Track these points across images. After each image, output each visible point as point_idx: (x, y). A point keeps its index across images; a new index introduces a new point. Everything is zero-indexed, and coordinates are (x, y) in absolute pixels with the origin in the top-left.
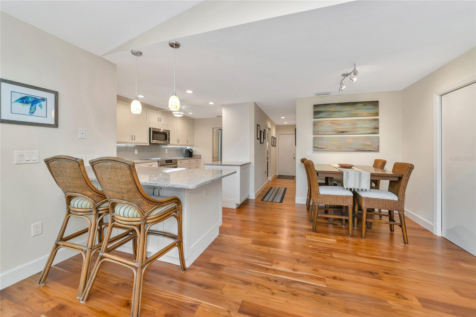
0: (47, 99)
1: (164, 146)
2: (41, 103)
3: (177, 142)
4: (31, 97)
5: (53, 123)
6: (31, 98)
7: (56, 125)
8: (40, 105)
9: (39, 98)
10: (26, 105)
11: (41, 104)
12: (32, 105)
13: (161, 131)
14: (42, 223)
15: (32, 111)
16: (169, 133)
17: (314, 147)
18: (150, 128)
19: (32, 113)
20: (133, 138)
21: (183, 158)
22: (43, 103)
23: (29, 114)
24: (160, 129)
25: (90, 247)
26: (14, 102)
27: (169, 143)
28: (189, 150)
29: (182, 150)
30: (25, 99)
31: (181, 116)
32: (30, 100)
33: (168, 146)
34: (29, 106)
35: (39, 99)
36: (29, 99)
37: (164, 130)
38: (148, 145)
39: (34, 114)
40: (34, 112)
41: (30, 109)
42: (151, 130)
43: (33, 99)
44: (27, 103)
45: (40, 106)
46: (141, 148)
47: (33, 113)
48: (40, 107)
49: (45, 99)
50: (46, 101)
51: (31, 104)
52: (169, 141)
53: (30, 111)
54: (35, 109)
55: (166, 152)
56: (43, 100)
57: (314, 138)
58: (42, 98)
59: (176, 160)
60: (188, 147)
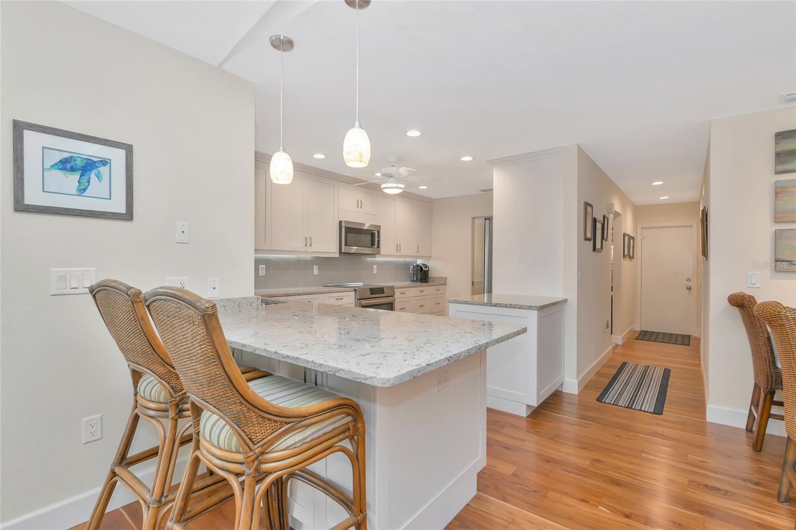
0: (110, 160)
1: (369, 259)
2: (99, 169)
3: (395, 250)
4: (79, 157)
5: (122, 210)
6: (80, 160)
7: (128, 216)
8: (98, 174)
9: (96, 160)
10: (70, 174)
11: (99, 171)
12: (82, 175)
13: (366, 228)
14: (102, 416)
15: (83, 187)
16: (378, 232)
17: (777, 261)
18: (340, 222)
19: (82, 191)
20: (308, 242)
21: (408, 283)
22: (103, 170)
23: (77, 194)
24: (364, 224)
25: (158, 499)
26: (49, 169)
27: (379, 253)
28: (421, 267)
29: (406, 266)
30: (70, 162)
31: (401, 191)
32: (79, 163)
33: (378, 259)
34: (76, 176)
35: (95, 162)
36: (77, 162)
37: (372, 226)
38: (337, 256)
39: (85, 193)
40: (87, 188)
41: (79, 182)
42: (343, 225)
43: (85, 162)
44: (73, 169)
45: (99, 176)
46: (324, 262)
47: (85, 190)
48: (98, 178)
49: (106, 162)
50: (109, 165)
51: (81, 172)
52: (378, 247)
53: (79, 186)
54: (89, 182)
55: (375, 271)
56: (104, 162)
57: (778, 235)
58: (101, 159)
59: (392, 288)
60: (418, 260)
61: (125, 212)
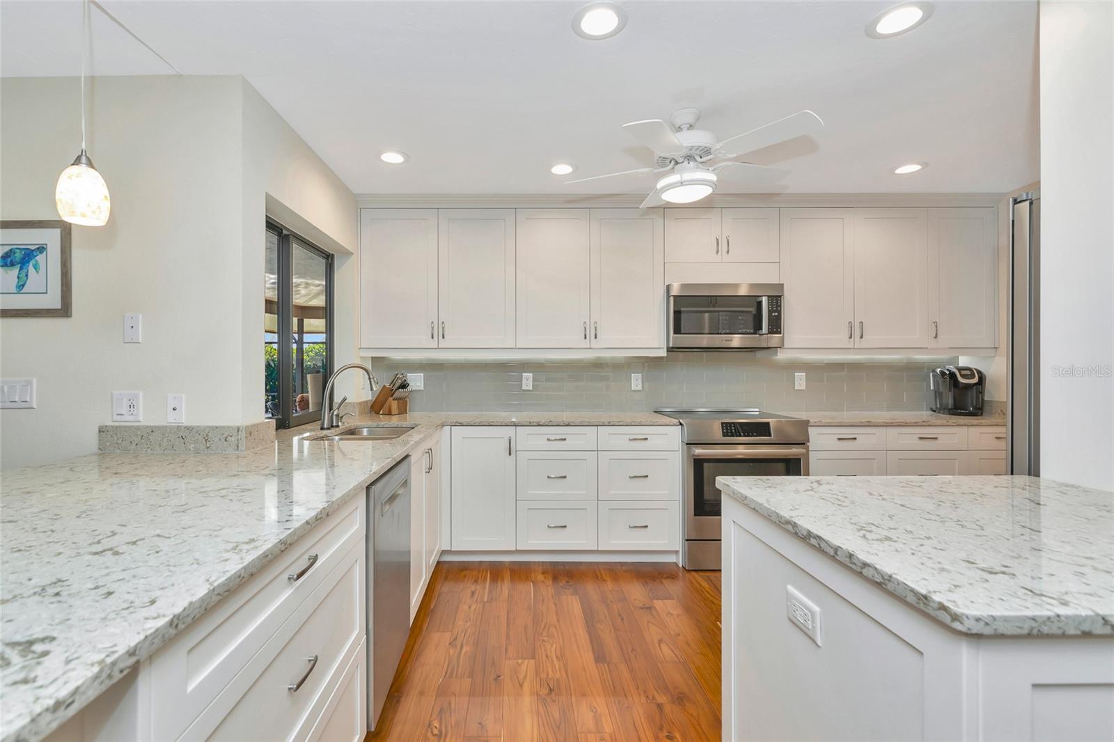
2: (36, 258)
3: (844, 335)
4: (18, 248)
5: (57, 305)
6: (18, 251)
7: (65, 311)
8: (36, 265)
9: (33, 248)
10: (10, 270)
11: (36, 261)
12: (21, 269)
13: (741, 291)
15: (22, 283)
16: (777, 299)
18: (669, 288)
19: (21, 286)
20: (590, 330)
23: (16, 292)
24: (736, 286)
27: (783, 343)
28: (952, 375)
29: (913, 371)
30: (9, 256)
31: (706, 191)
32: (18, 255)
33: (780, 357)
35: (33, 251)
36: (17, 255)
38: (666, 354)
39: (24, 288)
40: (25, 284)
41: (18, 277)
42: (674, 292)
43: (23, 253)
44: (12, 264)
45: (36, 267)
47: (23, 286)
48: (36, 269)
49: (43, 248)
50: (45, 252)
51: (19, 265)
52: (777, 332)
53: (18, 282)
54: (27, 276)
55: (799, 385)
56: (41, 249)
58: (37, 247)
59: (801, 425)
60: (961, 358)
61: (60, 307)
